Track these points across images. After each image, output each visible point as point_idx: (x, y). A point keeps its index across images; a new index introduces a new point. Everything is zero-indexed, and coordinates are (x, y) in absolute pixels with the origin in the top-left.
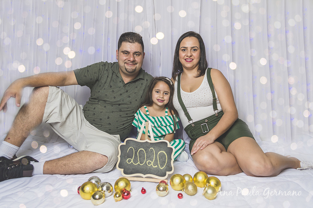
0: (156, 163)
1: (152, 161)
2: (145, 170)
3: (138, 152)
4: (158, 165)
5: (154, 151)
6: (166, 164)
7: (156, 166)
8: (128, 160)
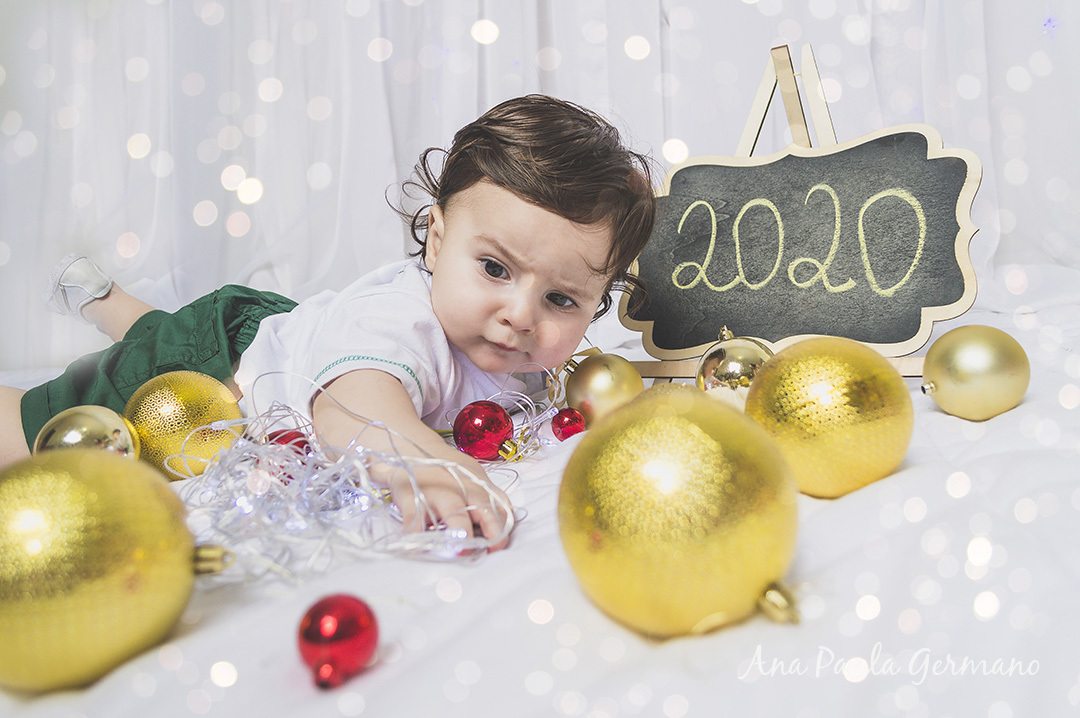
0: (847, 265)
1: (821, 261)
2: (779, 314)
3: (737, 222)
4: (860, 277)
6: (915, 261)
7: (851, 284)
8: (678, 270)
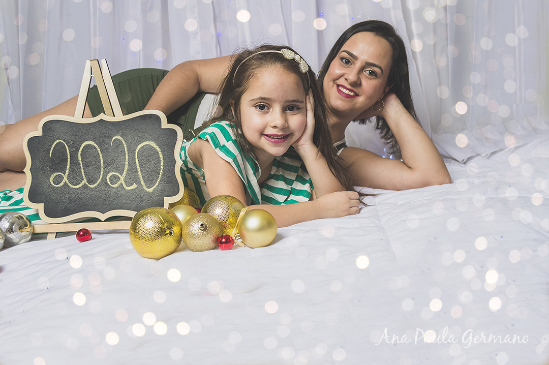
0: (132, 178)
1: (121, 174)
2: (105, 199)
3: (80, 153)
4: (138, 183)
5: (125, 146)
6: (160, 176)
7: (134, 186)
8: (53, 177)
